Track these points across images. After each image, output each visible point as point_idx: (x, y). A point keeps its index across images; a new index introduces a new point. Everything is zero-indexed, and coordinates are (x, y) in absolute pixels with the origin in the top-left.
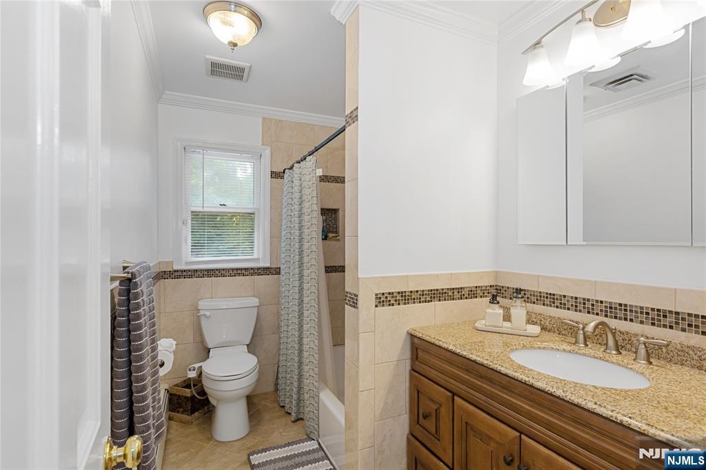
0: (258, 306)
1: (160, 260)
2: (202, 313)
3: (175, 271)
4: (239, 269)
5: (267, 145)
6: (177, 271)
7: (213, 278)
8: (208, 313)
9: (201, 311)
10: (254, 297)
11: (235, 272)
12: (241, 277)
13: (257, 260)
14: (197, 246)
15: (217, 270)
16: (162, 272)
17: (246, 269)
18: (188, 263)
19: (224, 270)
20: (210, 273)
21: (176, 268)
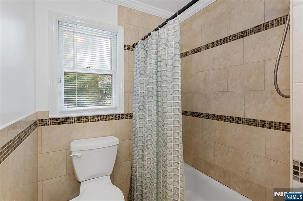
0: (118, 144)
1: (37, 110)
2: (73, 154)
3: (51, 119)
4: (102, 116)
5: (122, 25)
6: (53, 119)
7: (83, 123)
8: (79, 154)
9: (73, 153)
10: (113, 136)
11: (99, 118)
12: (104, 122)
13: (115, 108)
14: (69, 99)
15: (85, 117)
16: (39, 120)
17: (107, 116)
18: (61, 112)
19: (90, 117)
20: (80, 119)
21: (51, 116)
